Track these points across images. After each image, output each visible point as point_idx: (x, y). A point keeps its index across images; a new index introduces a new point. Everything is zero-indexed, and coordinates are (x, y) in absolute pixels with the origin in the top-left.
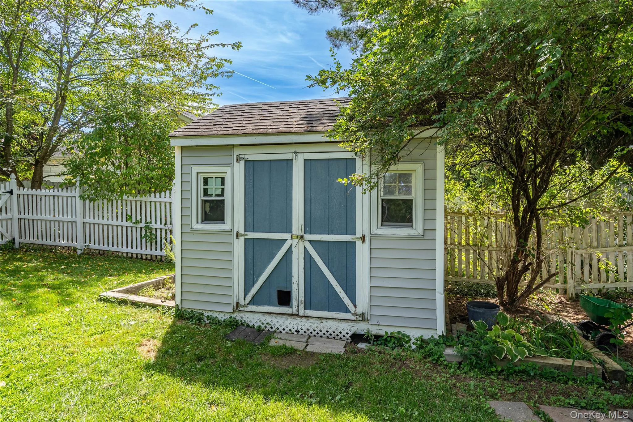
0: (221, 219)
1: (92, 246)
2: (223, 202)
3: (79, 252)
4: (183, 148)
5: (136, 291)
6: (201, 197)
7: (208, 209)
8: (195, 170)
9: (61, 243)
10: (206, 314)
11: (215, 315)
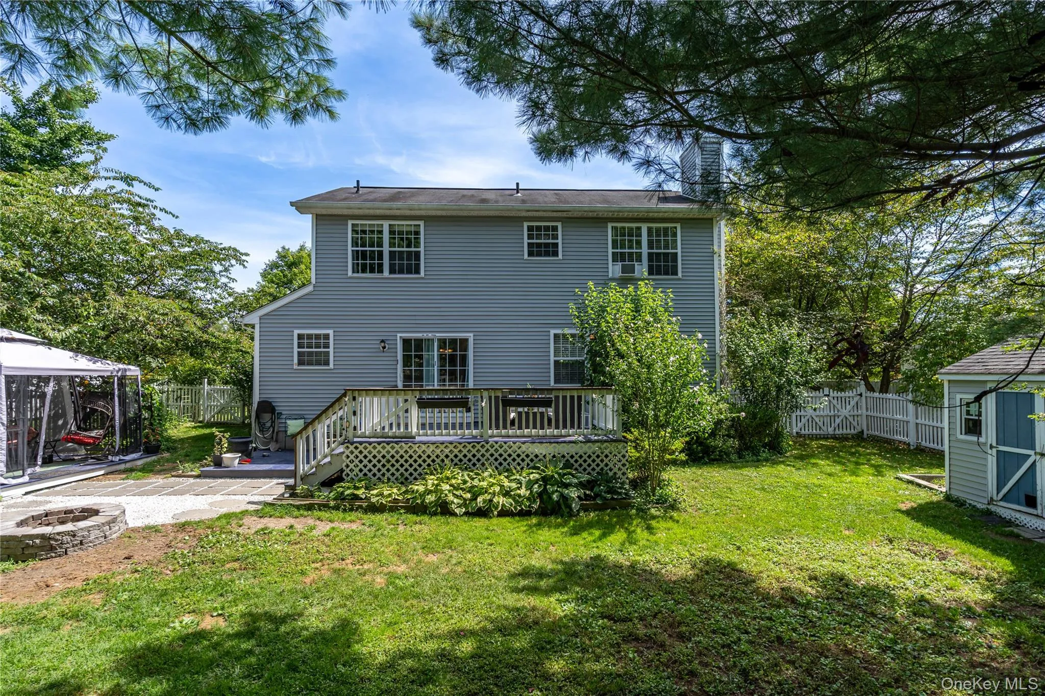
0: (979, 434)
1: (923, 443)
2: (980, 421)
3: (912, 448)
4: (949, 381)
5: (929, 479)
6: (964, 416)
7: (971, 425)
8: (959, 396)
9: (898, 437)
10: (968, 501)
11: (975, 504)
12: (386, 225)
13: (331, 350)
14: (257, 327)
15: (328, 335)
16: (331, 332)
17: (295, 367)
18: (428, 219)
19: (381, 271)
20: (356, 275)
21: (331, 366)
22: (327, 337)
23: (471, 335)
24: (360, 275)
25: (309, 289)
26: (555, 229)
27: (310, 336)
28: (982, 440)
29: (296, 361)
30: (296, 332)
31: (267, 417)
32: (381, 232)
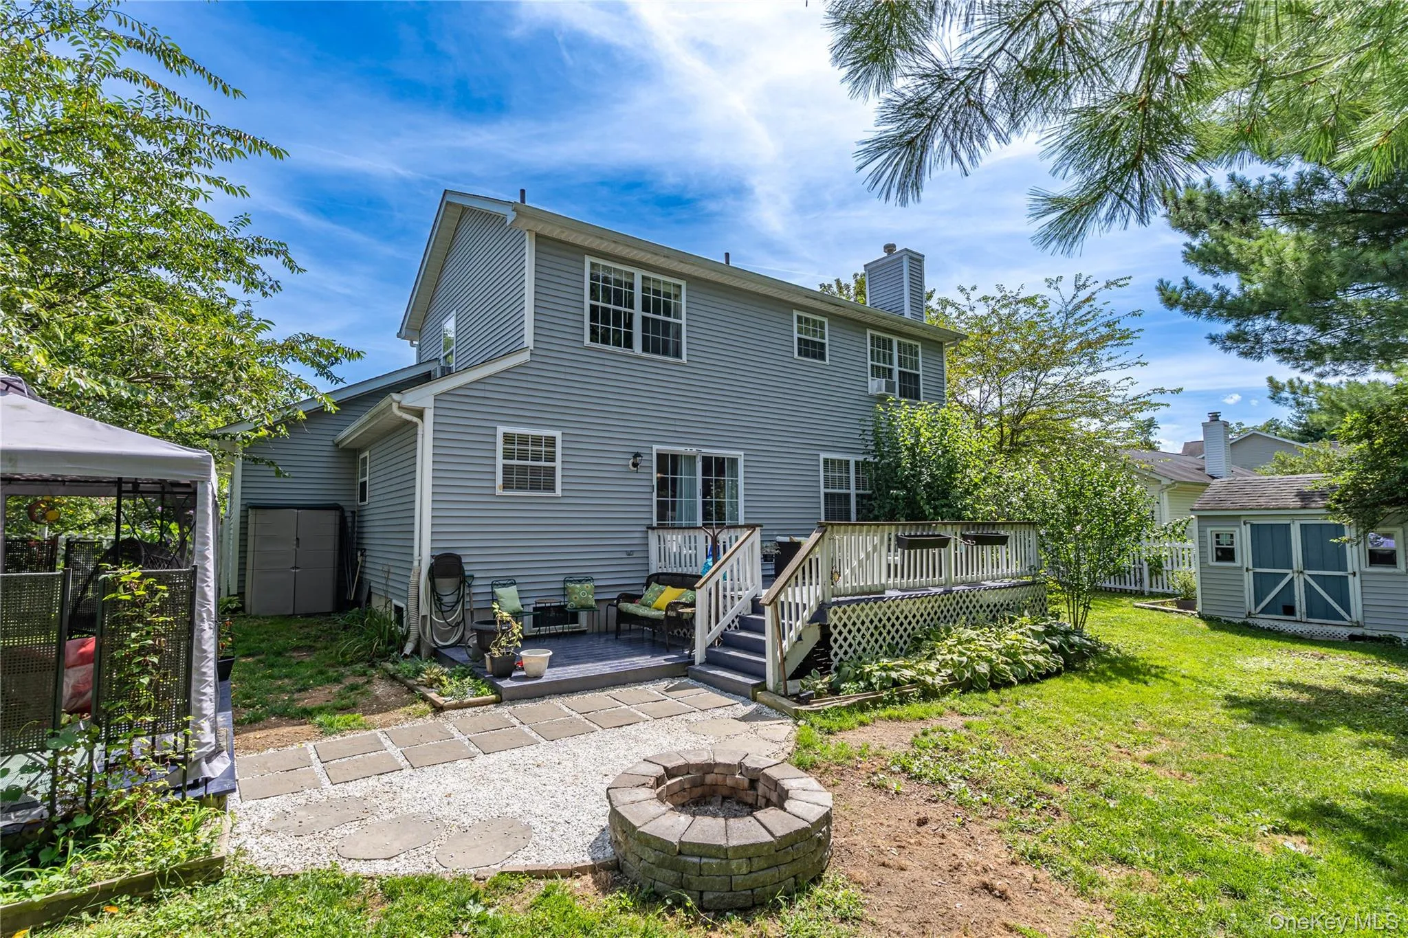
0: (1232, 559)
2: (1233, 548)
4: (1199, 516)
6: (1215, 546)
7: (1221, 553)
12: (638, 274)
13: (558, 464)
14: (429, 415)
15: (554, 438)
16: (557, 434)
17: (499, 491)
18: (692, 280)
19: (629, 344)
20: (594, 345)
21: (559, 492)
22: (551, 442)
23: (742, 453)
24: (599, 346)
25: (525, 357)
26: (822, 325)
27: (523, 440)
28: (1238, 563)
29: (499, 481)
30: (502, 430)
31: (447, 586)
32: (631, 286)
